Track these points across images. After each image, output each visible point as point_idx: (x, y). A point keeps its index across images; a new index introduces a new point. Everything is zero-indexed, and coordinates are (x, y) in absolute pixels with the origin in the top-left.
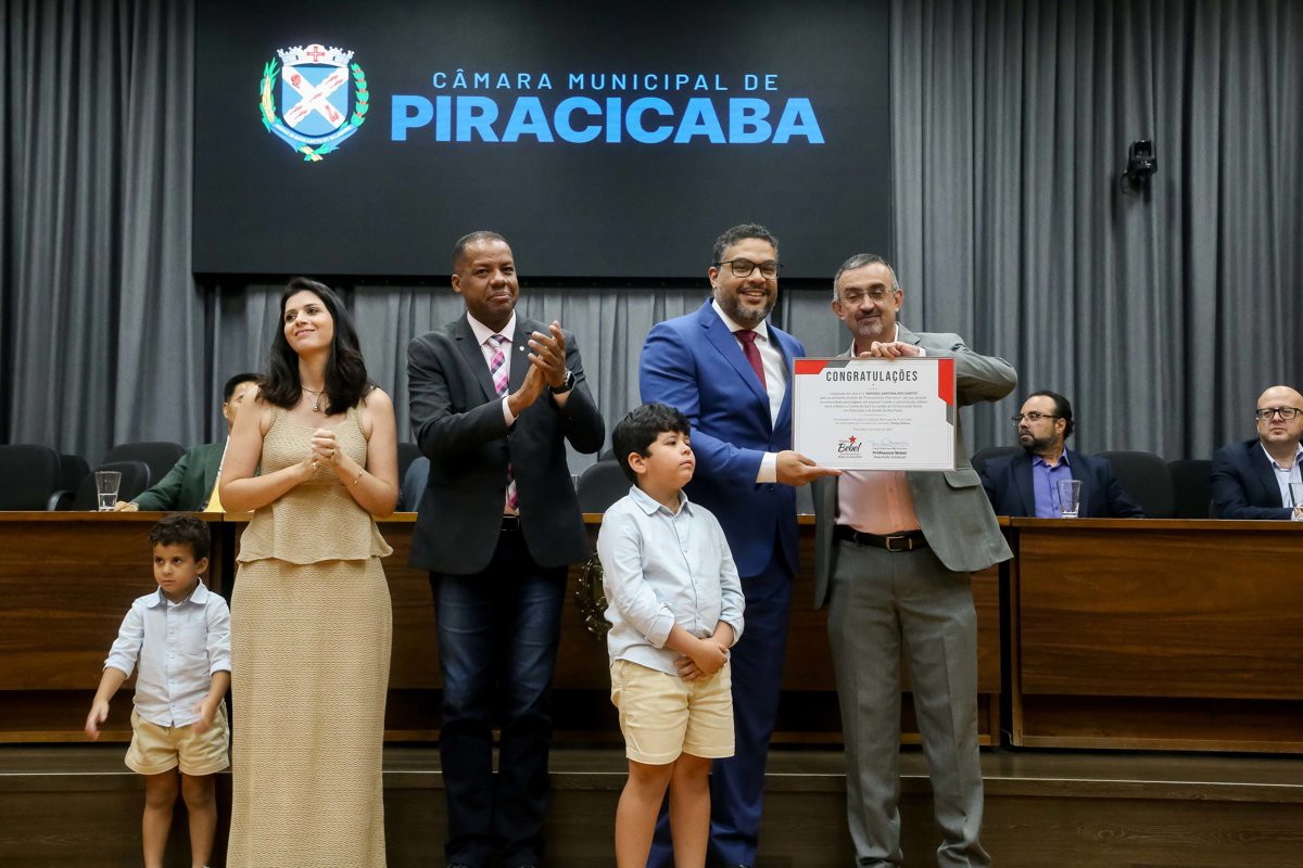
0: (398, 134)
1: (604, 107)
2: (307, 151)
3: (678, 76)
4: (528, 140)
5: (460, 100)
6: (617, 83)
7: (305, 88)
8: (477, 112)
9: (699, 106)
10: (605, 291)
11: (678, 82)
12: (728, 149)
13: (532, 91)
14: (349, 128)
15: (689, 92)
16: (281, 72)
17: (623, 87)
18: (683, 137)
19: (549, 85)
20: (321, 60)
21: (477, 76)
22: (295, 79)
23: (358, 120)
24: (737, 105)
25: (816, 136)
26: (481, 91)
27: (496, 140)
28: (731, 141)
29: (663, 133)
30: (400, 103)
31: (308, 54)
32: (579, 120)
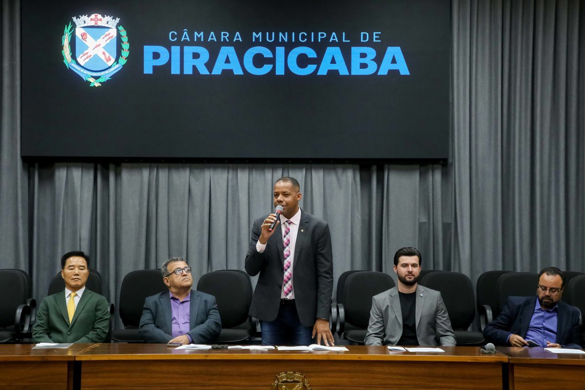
0: (148, 70)
1: (274, 53)
2: (92, 80)
3: (320, 33)
4: (227, 73)
5: (186, 48)
6: (282, 37)
7: (90, 41)
8: (196, 56)
9: (333, 52)
10: (275, 165)
11: (320, 37)
12: (350, 78)
13: (230, 43)
14: (117, 66)
15: (326, 43)
16: (75, 31)
17: (286, 40)
18: (323, 71)
19: (240, 39)
20: (100, 24)
21: (196, 33)
22: (83, 35)
23: (122, 61)
24: (356, 51)
25: (404, 70)
26: (199, 43)
27: (208, 73)
28: (353, 73)
29: (310, 69)
30: (149, 50)
31: (92, 20)
32: (259, 61)
